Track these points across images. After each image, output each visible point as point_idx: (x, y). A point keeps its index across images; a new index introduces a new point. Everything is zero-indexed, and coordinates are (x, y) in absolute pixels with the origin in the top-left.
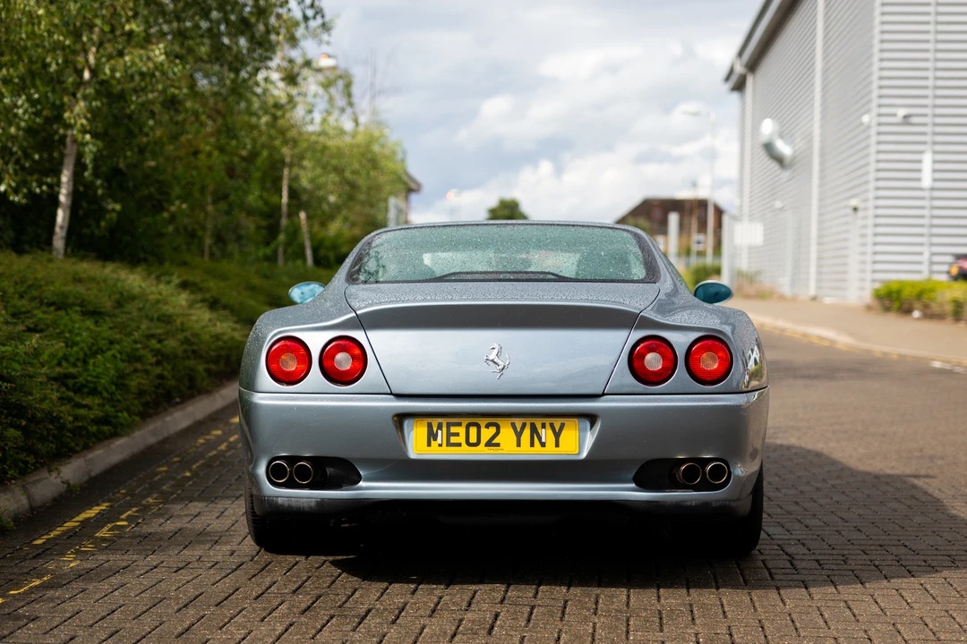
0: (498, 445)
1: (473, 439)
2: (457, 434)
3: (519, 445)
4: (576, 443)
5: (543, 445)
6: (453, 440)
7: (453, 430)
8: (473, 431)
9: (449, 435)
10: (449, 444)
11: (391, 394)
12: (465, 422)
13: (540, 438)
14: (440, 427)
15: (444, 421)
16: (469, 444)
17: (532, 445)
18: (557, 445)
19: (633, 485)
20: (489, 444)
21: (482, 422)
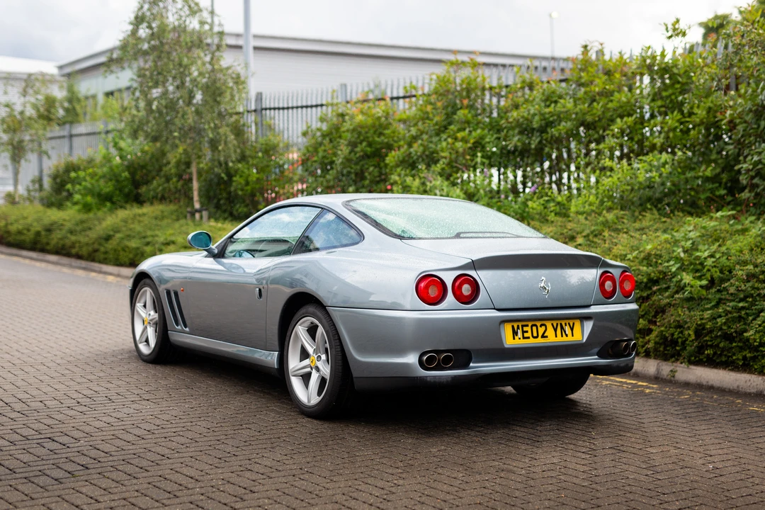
0: (547, 337)
1: (535, 334)
2: (527, 332)
3: (556, 336)
4: (580, 333)
5: (567, 335)
6: (526, 335)
7: (525, 329)
8: (534, 328)
9: (524, 332)
10: (524, 338)
11: (494, 309)
12: (530, 324)
13: (565, 332)
14: (518, 328)
15: (520, 324)
16: (534, 337)
17: (562, 336)
18: (573, 336)
19: (596, 357)
20: (543, 336)
21: (538, 324)
